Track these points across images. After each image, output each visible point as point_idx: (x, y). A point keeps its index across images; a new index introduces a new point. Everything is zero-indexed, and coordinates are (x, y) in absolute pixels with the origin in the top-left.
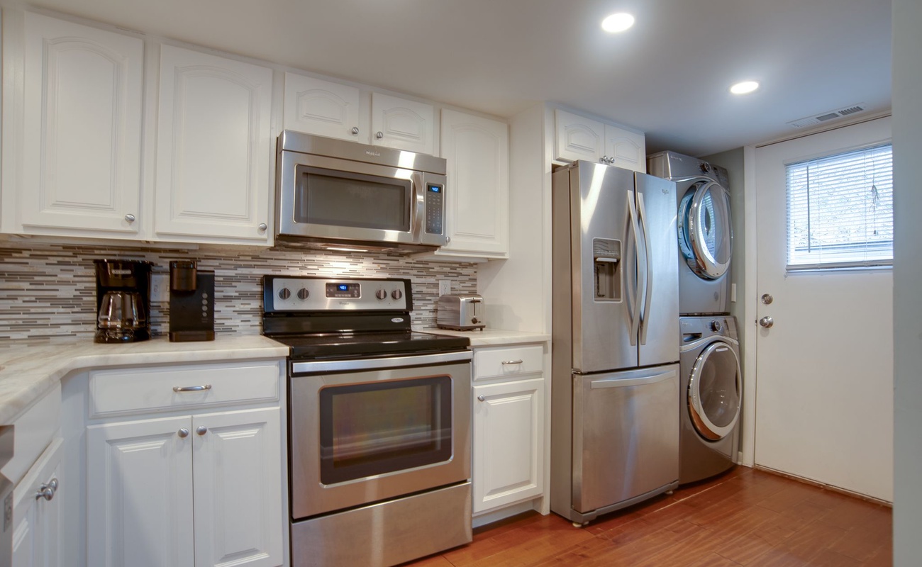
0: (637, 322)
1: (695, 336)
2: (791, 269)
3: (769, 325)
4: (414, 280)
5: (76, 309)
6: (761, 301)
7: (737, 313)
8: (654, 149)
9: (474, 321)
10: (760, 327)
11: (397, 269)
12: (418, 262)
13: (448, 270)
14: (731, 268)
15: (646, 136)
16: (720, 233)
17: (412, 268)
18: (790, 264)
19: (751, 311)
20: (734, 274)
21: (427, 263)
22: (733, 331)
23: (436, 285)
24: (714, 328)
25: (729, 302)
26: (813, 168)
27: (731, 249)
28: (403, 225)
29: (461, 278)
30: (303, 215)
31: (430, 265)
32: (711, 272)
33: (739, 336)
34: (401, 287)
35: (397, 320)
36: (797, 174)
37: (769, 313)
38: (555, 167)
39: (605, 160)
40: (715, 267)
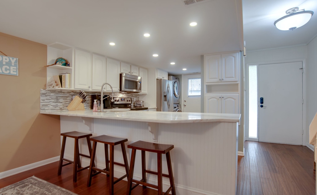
0: (169, 105)
1: (175, 108)
2: (189, 96)
3: (185, 106)
4: (132, 98)
5: (87, 104)
6: (184, 102)
7: (180, 104)
8: (169, 75)
9: (143, 105)
10: (184, 106)
11: (128, 96)
12: (131, 95)
13: (135, 96)
14: (180, 96)
15: (168, 72)
16: (178, 90)
17: (130, 96)
18: (189, 95)
19: (183, 103)
20: (180, 97)
21: (132, 95)
22: (180, 107)
23: (134, 99)
24: (178, 106)
25: (179, 102)
26: (192, 80)
27: (180, 93)
28: (137, 89)
29: (137, 97)
30: (126, 87)
31: (133, 95)
32: (177, 97)
33: (181, 108)
34: (130, 99)
35: (130, 105)
36: (190, 80)
37: (185, 104)
38: (157, 79)
39: (163, 77)
40: (177, 96)
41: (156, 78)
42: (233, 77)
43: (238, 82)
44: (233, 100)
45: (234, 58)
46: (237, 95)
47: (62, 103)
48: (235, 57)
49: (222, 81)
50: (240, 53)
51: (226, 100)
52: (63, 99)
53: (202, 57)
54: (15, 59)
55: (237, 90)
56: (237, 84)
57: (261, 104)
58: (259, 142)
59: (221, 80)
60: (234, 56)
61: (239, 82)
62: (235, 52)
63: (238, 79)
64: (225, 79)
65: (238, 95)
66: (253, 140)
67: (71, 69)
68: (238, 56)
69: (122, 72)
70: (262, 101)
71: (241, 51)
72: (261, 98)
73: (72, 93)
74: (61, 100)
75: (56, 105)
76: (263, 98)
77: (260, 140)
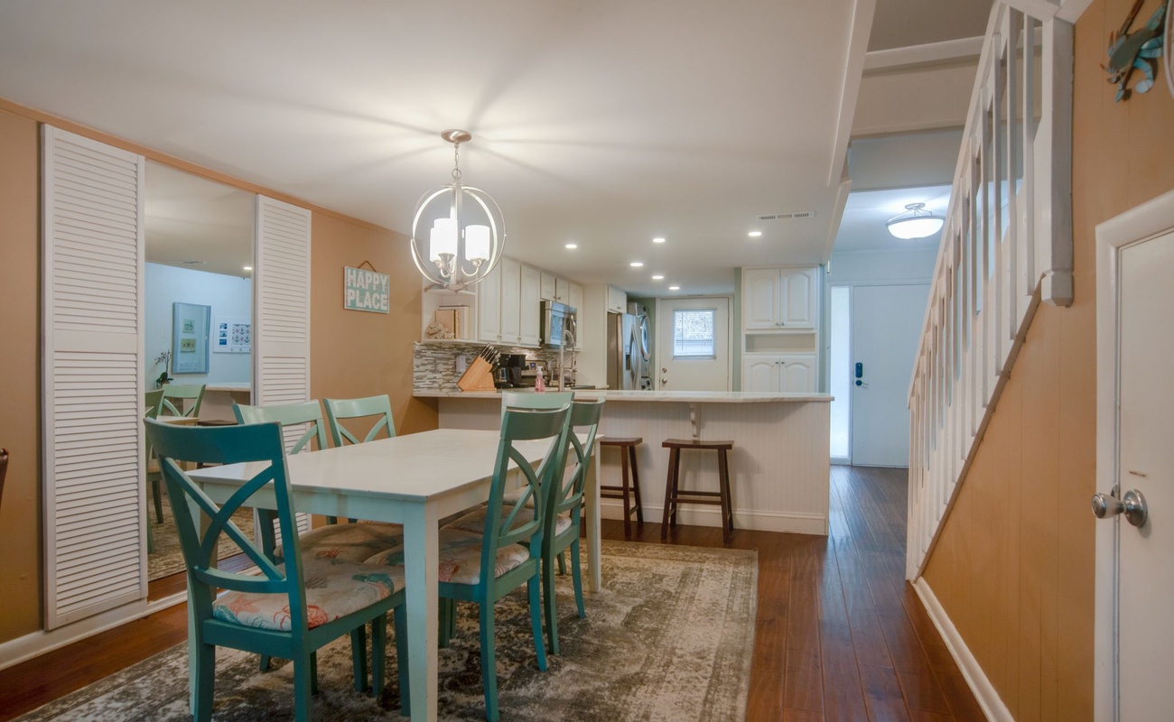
0: (634, 381)
1: (644, 387)
2: (674, 357)
3: (664, 382)
6: (662, 372)
7: (651, 377)
8: (631, 299)
10: (661, 383)
14: (652, 356)
15: (627, 294)
18: (675, 354)
19: (657, 376)
22: (651, 385)
25: (649, 372)
26: (684, 313)
27: (651, 348)
36: (678, 315)
37: (665, 377)
38: (608, 313)
39: (618, 308)
40: (647, 356)
41: (607, 310)
42: (805, 321)
43: (813, 332)
44: (804, 368)
45: (806, 279)
46: (811, 357)
47: (441, 372)
48: (809, 277)
49: (782, 327)
50: (819, 268)
51: (789, 368)
52: (444, 364)
53: (737, 272)
54: (386, 277)
55: (812, 346)
56: (813, 335)
57: (856, 379)
58: (852, 467)
59: (780, 325)
60: (807, 276)
61: (817, 332)
62: (810, 266)
63: (814, 325)
64: (788, 324)
65: (814, 357)
66: (838, 464)
67: (470, 295)
68: (816, 274)
69: (545, 296)
70: (859, 370)
71: (821, 265)
72: (857, 365)
73: (455, 351)
74: (441, 367)
75: (435, 378)
76: (861, 365)
77: (856, 462)
